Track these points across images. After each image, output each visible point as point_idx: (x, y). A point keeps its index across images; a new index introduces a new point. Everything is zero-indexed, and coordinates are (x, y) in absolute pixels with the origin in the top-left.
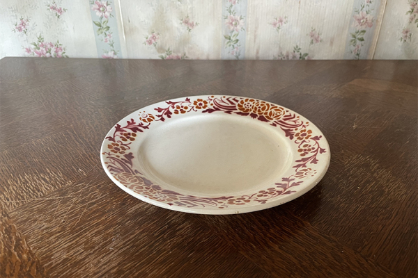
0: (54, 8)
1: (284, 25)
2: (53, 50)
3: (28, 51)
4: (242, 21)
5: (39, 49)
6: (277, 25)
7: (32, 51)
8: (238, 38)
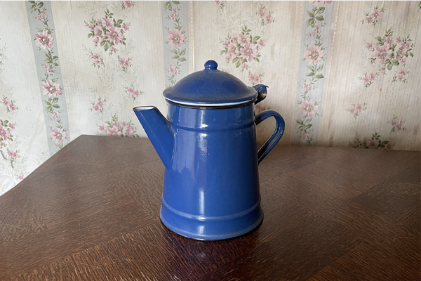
0: (131, 91)
1: (363, 111)
2: (125, 129)
3: (102, 128)
4: (317, 106)
5: (112, 127)
6: (355, 112)
7: (105, 129)
8: (311, 123)
